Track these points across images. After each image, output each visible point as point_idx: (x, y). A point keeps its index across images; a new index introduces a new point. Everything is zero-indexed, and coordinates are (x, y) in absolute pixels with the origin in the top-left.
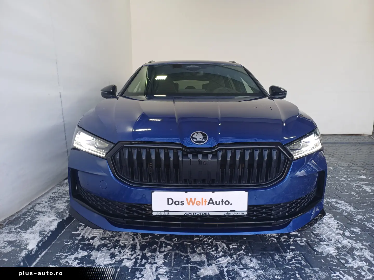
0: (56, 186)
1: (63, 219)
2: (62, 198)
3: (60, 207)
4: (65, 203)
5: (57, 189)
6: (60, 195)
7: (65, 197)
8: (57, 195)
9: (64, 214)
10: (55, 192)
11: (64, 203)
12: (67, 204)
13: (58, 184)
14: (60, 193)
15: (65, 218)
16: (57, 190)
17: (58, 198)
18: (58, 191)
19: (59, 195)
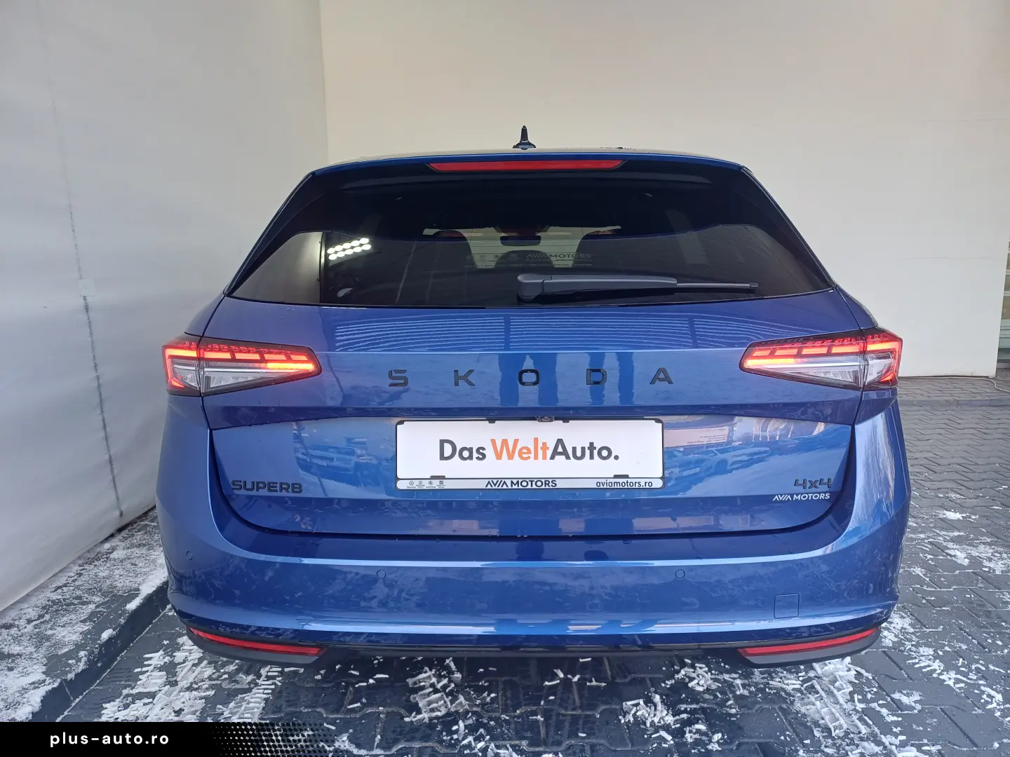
0: (73, 562)
1: (66, 680)
2: (80, 603)
3: (64, 637)
4: (84, 621)
5: (73, 575)
6: (78, 593)
7: (89, 603)
8: (68, 596)
9: (70, 662)
10: (65, 585)
11: (81, 621)
12: (87, 628)
13: (79, 558)
14: (78, 587)
15: (71, 676)
16: (72, 579)
17: (68, 605)
18: (74, 581)
19: (74, 595)
